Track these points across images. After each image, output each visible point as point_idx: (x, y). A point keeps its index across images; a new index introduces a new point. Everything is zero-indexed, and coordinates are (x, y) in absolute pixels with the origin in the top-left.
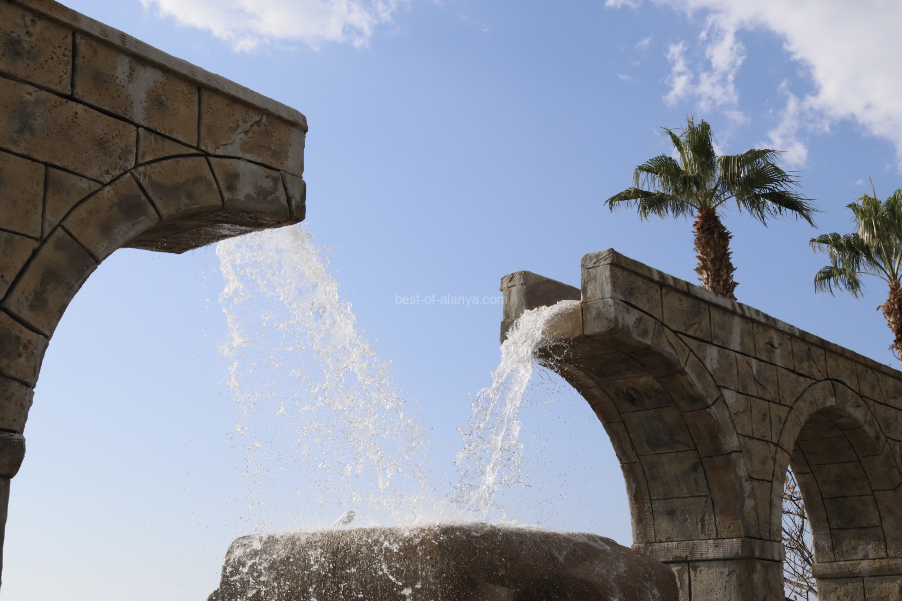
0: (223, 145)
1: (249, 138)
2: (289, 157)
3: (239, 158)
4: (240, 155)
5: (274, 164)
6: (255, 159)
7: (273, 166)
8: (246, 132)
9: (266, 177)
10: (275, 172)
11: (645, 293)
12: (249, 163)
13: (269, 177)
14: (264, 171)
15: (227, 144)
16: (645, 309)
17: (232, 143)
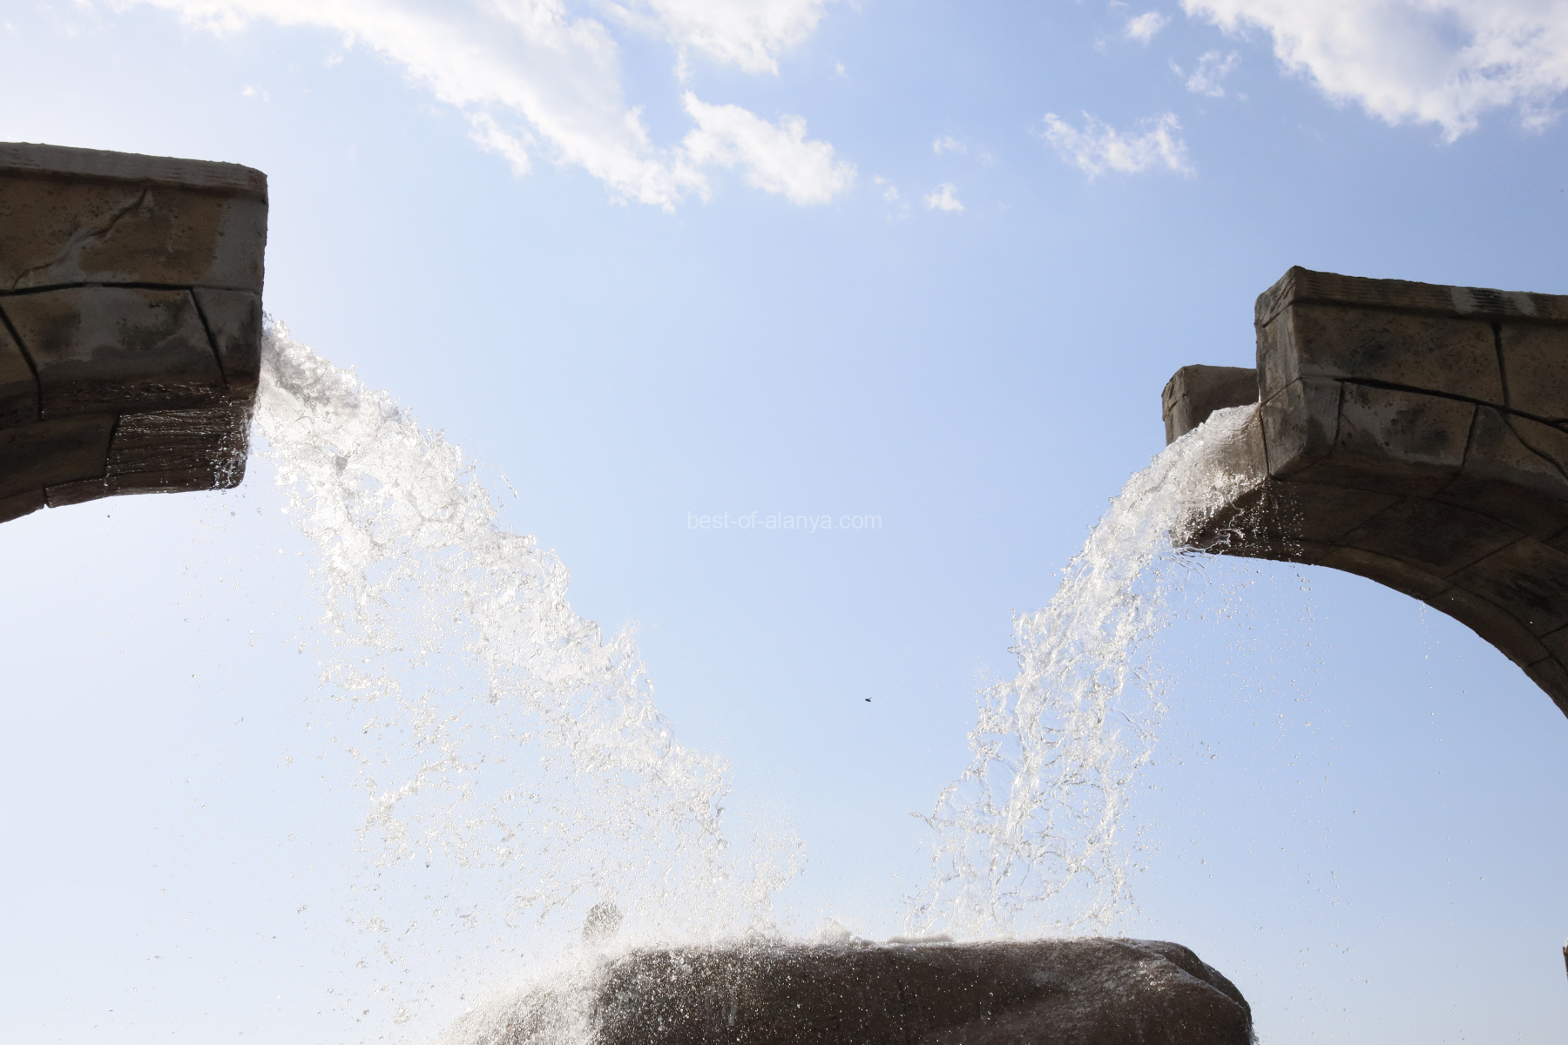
0: (36, 268)
1: (106, 242)
2: (215, 258)
3: (80, 285)
4: (81, 277)
5: (172, 277)
6: (121, 277)
7: (171, 282)
8: (101, 233)
9: (151, 306)
10: (176, 292)
11: (1431, 350)
12: (107, 289)
13: (158, 305)
14: (146, 296)
15: (47, 265)
16: (1433, 386)
17: (61, 261)
